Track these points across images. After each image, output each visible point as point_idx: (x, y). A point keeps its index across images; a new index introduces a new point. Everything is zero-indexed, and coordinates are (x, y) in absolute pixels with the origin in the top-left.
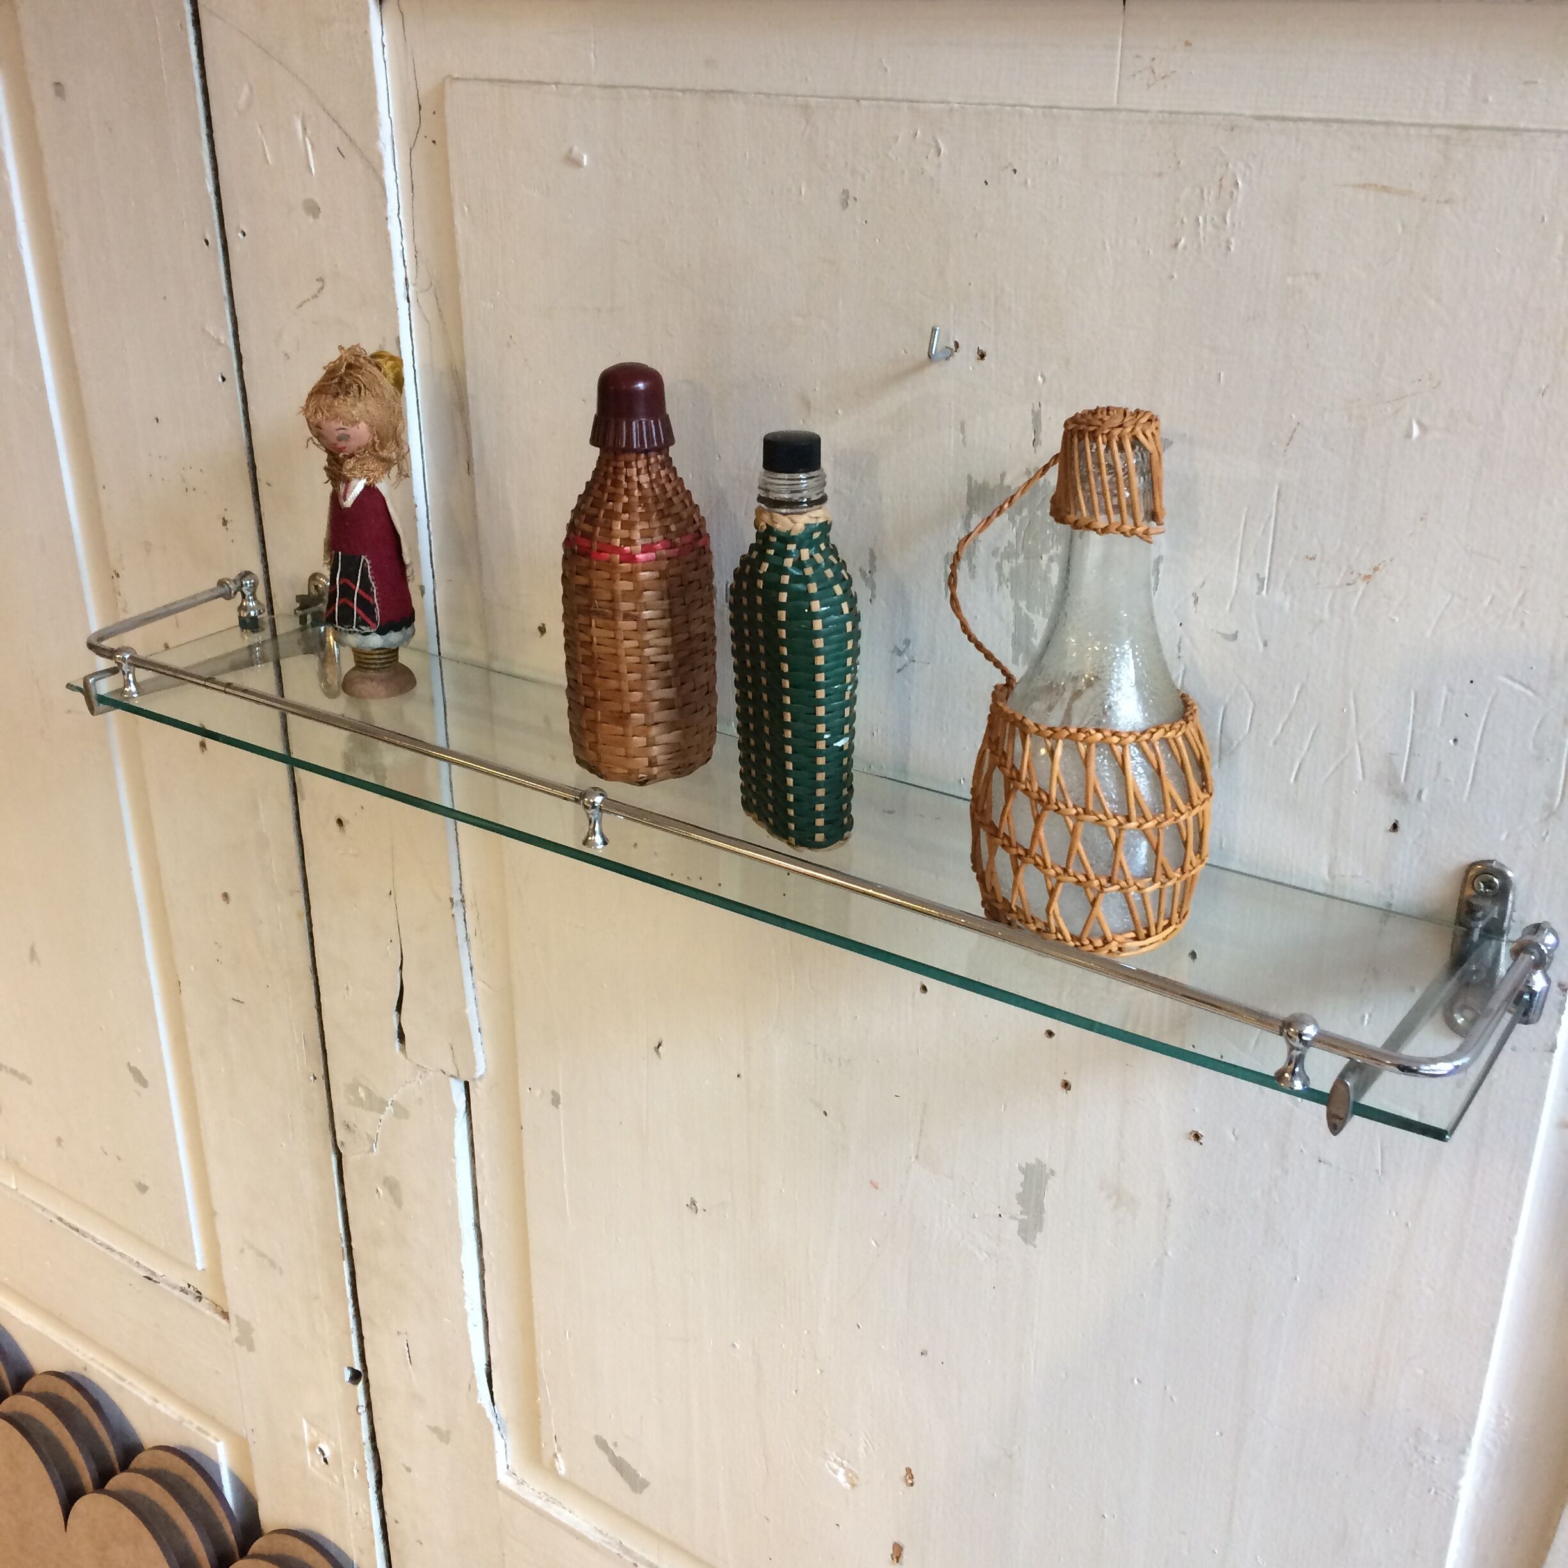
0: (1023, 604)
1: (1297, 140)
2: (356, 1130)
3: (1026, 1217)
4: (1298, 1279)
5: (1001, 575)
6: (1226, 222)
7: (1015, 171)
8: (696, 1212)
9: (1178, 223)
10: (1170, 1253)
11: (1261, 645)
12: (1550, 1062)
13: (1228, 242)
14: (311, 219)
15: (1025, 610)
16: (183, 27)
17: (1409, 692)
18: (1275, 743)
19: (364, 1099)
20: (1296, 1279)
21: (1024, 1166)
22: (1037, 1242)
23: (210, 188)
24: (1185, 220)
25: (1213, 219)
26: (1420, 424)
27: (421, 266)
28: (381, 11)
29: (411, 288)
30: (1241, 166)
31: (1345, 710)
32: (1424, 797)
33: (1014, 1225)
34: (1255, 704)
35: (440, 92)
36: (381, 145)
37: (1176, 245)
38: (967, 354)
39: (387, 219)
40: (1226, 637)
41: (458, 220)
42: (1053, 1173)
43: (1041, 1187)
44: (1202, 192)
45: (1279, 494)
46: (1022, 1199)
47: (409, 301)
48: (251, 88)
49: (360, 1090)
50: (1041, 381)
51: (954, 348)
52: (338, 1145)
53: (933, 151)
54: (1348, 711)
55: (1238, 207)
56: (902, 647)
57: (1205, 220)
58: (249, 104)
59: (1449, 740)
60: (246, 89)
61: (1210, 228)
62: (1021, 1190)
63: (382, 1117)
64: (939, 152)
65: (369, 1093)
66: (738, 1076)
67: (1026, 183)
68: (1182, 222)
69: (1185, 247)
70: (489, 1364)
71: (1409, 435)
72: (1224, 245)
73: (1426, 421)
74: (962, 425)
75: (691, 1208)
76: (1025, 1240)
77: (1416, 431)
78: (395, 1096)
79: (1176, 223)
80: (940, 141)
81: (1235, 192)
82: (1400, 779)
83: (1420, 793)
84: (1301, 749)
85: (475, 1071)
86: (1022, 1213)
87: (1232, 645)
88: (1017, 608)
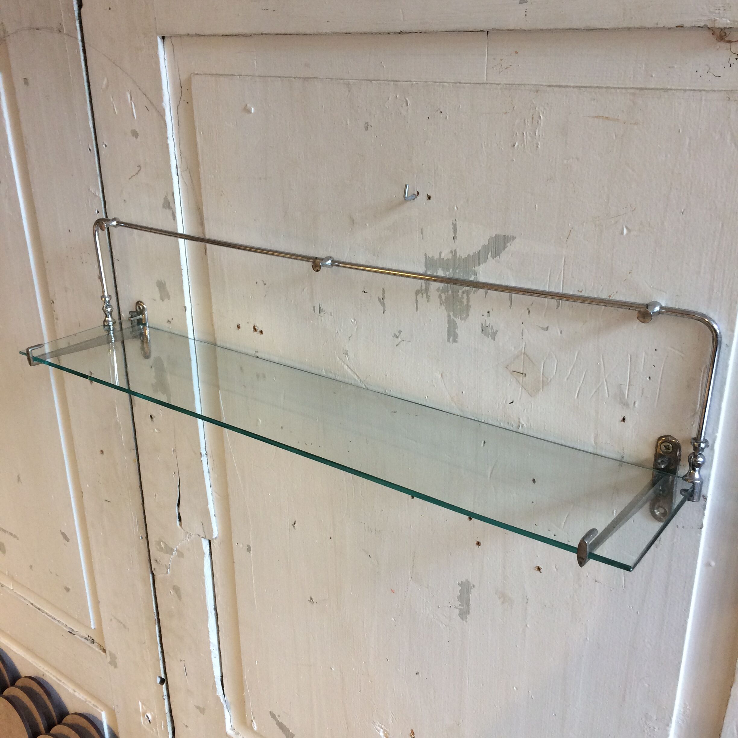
0: (451, 314)
1: (566, 96)
2: (160, 562)
3: (462, 607)
4: (588, 639)
5: (441, 300)
6: (536, 135)
7: (441, 112)
8: (313, 604)
9: (515, 135)
10: (528, 626)
11: (559, 333)
12: (700, 534)
13: (537, 144)
14: (134, 138)
15: (452, 317)
16: (78, 52)
17: (628, 355)
18: (567, 379)
19: (164, 548)
20: (587, 639)
21: (460, 583)
22: (467, 620)
23: (91, 125)
24: (518, 134)
25: (530, 133)
26: (627, 228)
27: (183, 160)
28: (163, 44)
29: (179, 169)
30: (542, 108)
31: (599, 364)
32: (636, 405)
33: (457, 612)
34: (557, 360)
35: (189, 80)
36: (164, 104)
37: (514, 145)
38: (422, 197)
39: (167, 138)
40: (543, 329)
41: (198, 139)
42: (474, 586)
43: (468, 593)
44: (525, 121)
45: (565, 262)
46: (460, 598)
47: (178, 175)
48: (108, 80)
49: (162, 544)
50: (456, 209)
51: (417, 194)
52: (153, 570)
53: (405, 104)
54: (600, 364)
55: (541, 127)
56: (398, 334)
57: (526, 133)
58: (107, 86)
59: (646, 378)
60: (106, 80)
61: (529, 137)
62: (459, 594)
63: (172, 557)
64: (407, 104)
65: (166, 545)
66: (330, 538)
67: (446, 118)
68: (516, 135)
69: (518, 146)
70: (222, 676)
71: (622, 233)
72: (535, 145)
73: (630, 227)
74: (422, 230)
75: (311, 602)
76: (462, 619)
77: (625, 231)
78: (177, 546)
79: (513, 135)
80: (407, 99)
81: (539, 121)
82: (625, 396)
83: (635, 403)
84: (579, 382)
85: (212, 535)
86: (460, 605)
87: (546, 333)
88: (449, 316)
